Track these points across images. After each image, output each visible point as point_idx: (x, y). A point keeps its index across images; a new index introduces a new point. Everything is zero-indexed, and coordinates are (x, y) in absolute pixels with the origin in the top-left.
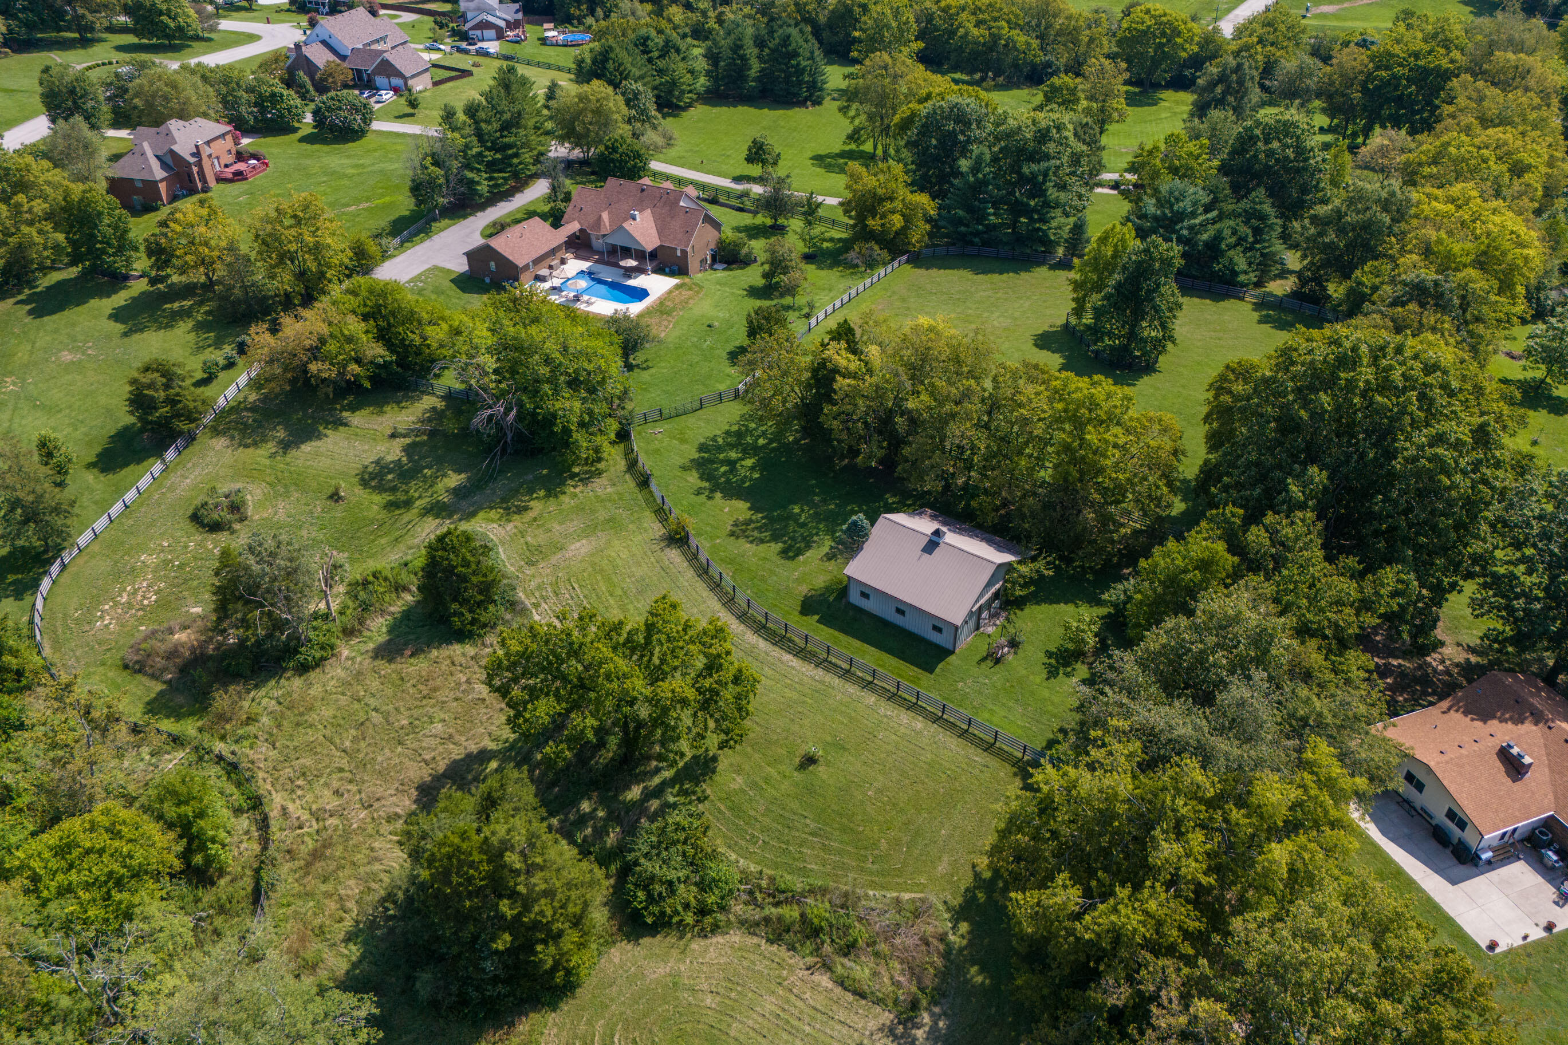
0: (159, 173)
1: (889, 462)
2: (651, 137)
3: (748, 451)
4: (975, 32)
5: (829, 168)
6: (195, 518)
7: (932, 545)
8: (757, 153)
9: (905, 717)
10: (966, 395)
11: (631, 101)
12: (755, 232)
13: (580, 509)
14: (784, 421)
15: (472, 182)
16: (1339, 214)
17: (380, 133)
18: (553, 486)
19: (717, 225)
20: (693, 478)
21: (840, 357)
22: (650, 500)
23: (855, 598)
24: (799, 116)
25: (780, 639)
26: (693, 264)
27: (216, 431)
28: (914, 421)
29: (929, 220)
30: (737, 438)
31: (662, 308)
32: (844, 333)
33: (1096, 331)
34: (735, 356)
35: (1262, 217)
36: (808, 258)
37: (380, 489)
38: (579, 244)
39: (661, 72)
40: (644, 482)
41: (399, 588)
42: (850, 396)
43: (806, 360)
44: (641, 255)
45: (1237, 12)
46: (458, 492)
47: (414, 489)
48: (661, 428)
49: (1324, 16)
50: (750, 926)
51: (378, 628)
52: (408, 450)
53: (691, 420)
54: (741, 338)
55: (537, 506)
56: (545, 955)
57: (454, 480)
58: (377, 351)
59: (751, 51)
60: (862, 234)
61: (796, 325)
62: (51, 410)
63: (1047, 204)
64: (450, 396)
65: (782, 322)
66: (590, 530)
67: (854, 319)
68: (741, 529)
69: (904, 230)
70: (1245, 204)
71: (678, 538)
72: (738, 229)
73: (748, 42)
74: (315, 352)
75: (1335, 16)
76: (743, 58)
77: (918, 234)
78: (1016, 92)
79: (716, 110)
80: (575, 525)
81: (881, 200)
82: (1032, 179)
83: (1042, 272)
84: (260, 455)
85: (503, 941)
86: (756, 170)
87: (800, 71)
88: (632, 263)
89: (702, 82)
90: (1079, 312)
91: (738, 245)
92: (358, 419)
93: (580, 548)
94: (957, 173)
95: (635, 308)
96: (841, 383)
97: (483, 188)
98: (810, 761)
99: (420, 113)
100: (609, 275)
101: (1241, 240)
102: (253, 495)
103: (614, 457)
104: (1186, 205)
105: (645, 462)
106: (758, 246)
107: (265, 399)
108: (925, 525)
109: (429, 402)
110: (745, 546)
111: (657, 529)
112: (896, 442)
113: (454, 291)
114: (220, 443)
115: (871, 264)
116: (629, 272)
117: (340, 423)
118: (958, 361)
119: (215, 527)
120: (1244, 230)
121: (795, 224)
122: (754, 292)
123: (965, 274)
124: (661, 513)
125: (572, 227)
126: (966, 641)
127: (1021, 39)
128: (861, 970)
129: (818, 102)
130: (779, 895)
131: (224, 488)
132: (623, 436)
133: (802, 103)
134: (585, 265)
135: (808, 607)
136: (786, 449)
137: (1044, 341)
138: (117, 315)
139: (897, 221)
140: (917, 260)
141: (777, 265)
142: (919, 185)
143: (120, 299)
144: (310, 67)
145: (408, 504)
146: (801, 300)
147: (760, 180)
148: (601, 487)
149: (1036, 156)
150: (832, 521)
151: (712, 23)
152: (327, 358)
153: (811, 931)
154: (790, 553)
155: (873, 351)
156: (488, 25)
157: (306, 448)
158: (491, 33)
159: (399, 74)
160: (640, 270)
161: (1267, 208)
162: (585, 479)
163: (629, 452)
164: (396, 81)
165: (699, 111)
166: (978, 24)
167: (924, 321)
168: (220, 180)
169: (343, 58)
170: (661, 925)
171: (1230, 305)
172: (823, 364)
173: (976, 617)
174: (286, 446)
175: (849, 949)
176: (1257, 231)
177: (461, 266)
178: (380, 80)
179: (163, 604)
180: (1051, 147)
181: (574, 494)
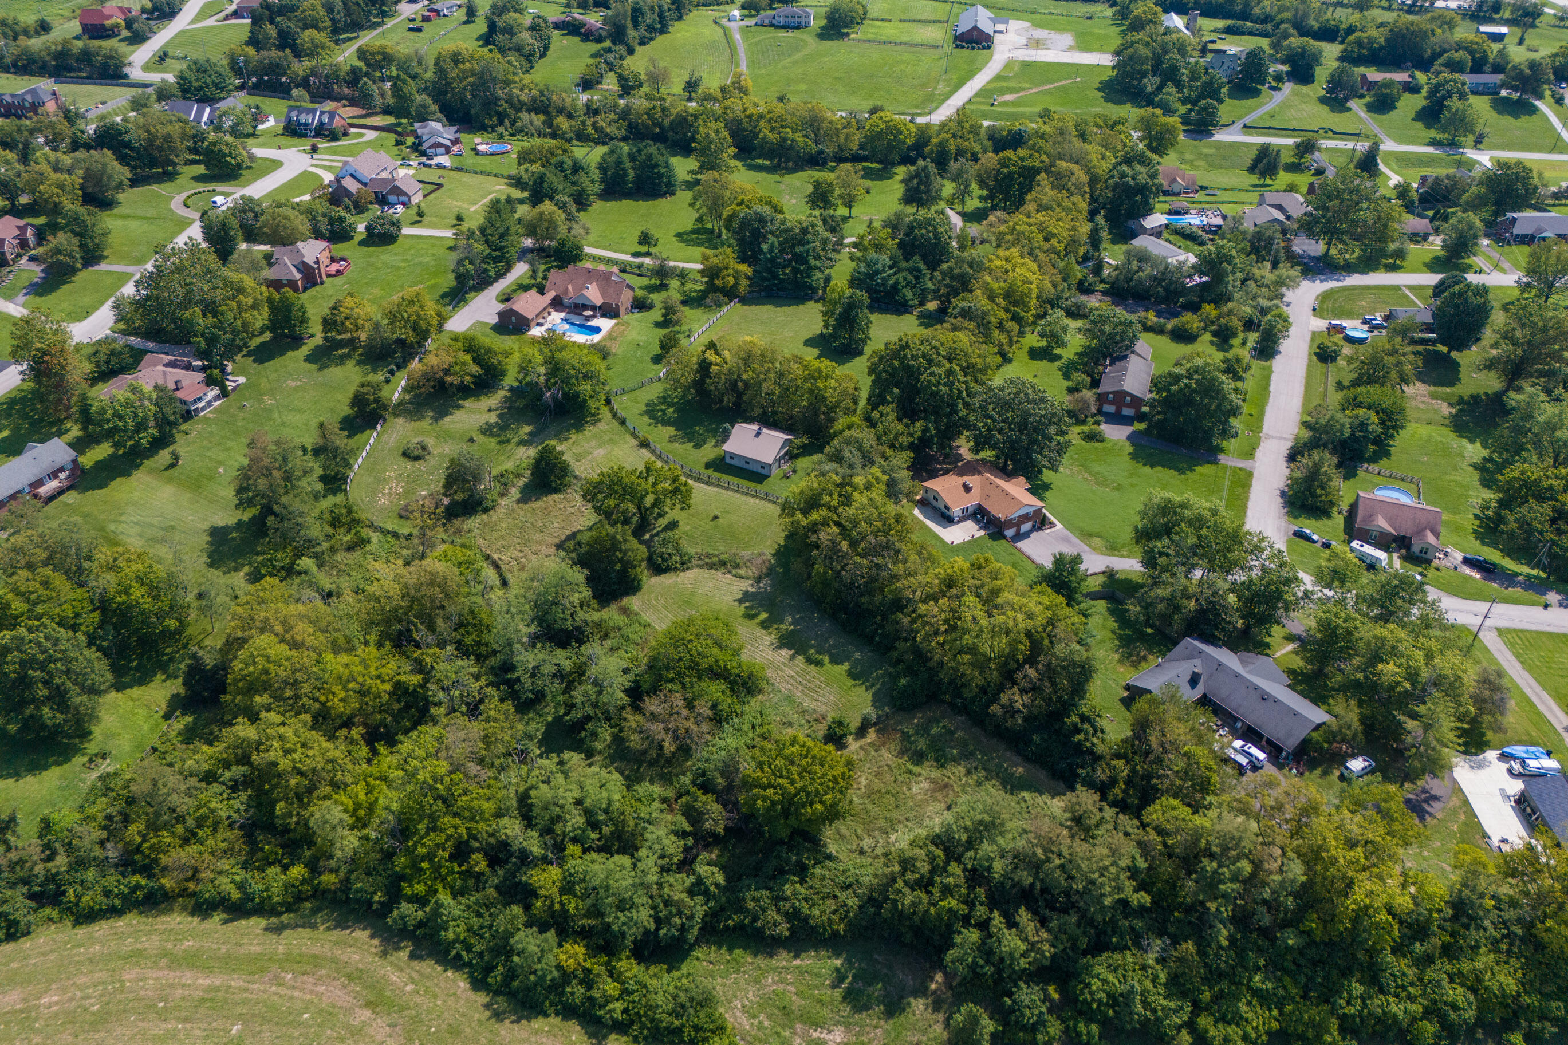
0: (298, 276)
1: (737, 404)
2: (577, 230)
3: (671, 404)
4: (770, 136)
5: (687, 243)
6: (405, 454)
7: (758, 434)
8: (645, 239)
9: (751, 501)
10: (768, 370)
11: (562, 206)
12: (651, 289)
13: (595, 436)
14: (686, 389)
15: (486, 271)
16: (951, 269)
17: (406, 236)
18: (579, 426)
19: (632, 288)
20: (646, 419)
21: (711, 356)
22: (627, 430)
23: (728, 460)
24: (663, 204)
25: (699, 479)
26: (622, 311)
27: (396, 415)
28: (747, 384)
29: (748, 278)
30: (664, 399)
31: (611, 336)
32: (712, 346)
33: (834, 336)
34: (657, 360)
35: (919, 271)
36: (684, 303)
37: (492, 435)
38: (557, 304)
39: (573, 183)
40: (623, 422)
41: (519, 475)
42: (718, 375)
43: (695, 360)
44: (593, 308)
45: (950, 102)
46: (530, 434)
47: (509, 434)
48: (625, 397)
49: (1005, 104)
50: (700, 567)
51: (515, 493)
52: (500, 416)
53: (638, 393)
54: (658, 351)
55: (573, 437)
56: (632, 572)
57: (527, 429)
58: (475, 369)
59: (628, 165)
60: (712, 288)
61: (684, 342)
62: (301, 411)
63: (810, 268)
64: (512, 389)
65: (677, 340)
66: (602, 445)
67: (715, 338)
68: (672, 439)
69: (735, 286)
70: (910, 264)
71: (644, 444)
72: (641, 288)
73: (625, 159)
74: (446, 372)
75: (1013, 103)
76: (624, 170)
77: (743, 285)
78: (801, 174)
79: (610, 204)
80: (594, 443)
81: (721, 270)
82: (801, 254)
83: (811, 304)
84: (425, 424)
85: (618, 567)
86: (644, 249)
87: (660, 176)
88: (589, 313)
89: (598, 187)
90: (826, 326)
91: (644, 299)
92: (468, 403)
93: (600, 453)
94: (761, 251)
95: (597, 338)
96: (714, 369)
97: (492, 273)
98: (716, 518)
99: (425, 219)
100: (577, 320)
101: (909, 283)
102: (430, 442)
103: (605, 413)
104: (879, 266)
105: (621, 413)
106: (656, 298)
107: (416, 397)
108: (755, 427)
109: (501, 393)
110: (676, 445)
111: (634, 442)
112: (740, 395)
113: (494, 334)
114: (400, 421)
115: (719, 305)
116: (588, 318)
117: (459, 407)
118: (763, 355)
119: (417, 458)
120: (910, 277)
121: (674, 283)
122: (658, 325)
123: (770, 307)
124: (634, 435)
125: (551, 294)
126: (775, 472)
127: (799, 138)
128: (742, 572)
129: (673, 193)
130: (709, 556)
131: (415, 441)
132: (608, 402)
133: (663, 195)
134: (562, 315)
135: (708, 466)
136: (689, 402)
137: (809, 343)
138: (309, 359)
139: (731, 281)
140: (744, 301)
141: (669, 310)
142: (742, 259)
143: (305, 350)
144: (347, 193)
145: (508, 441)
146: (684, 328)
147: (648, 254)
148: (602, 426)
149: (803, 242)
150: (714, 432)
151: (590, 130)
152: (455, 373)
153: (723, 563)
154: (698, 446)
155: (726, 353)
156: (439, 145)
157: (447, 419)
158: (442, 150)
159: (405, 194)
160: (594, 316)
161: (922, 265)
162: (594, 423)
163: (611, 410)
164: (402, 198)
165: (598, 206)
166: (772, 129)
167: (748, 338)
168: (328, 276)
169: (365, 184)
170: (668, 570)
171: (907, 317)
172: (704, 360)
173: (778, 460)
174: (436, 419)
175: (737, 566)
176: (917, 278)
177: (494, 320)
178: (392, 198)
179: (406, 492)
180: (810, 237)
181: (589, 431)
